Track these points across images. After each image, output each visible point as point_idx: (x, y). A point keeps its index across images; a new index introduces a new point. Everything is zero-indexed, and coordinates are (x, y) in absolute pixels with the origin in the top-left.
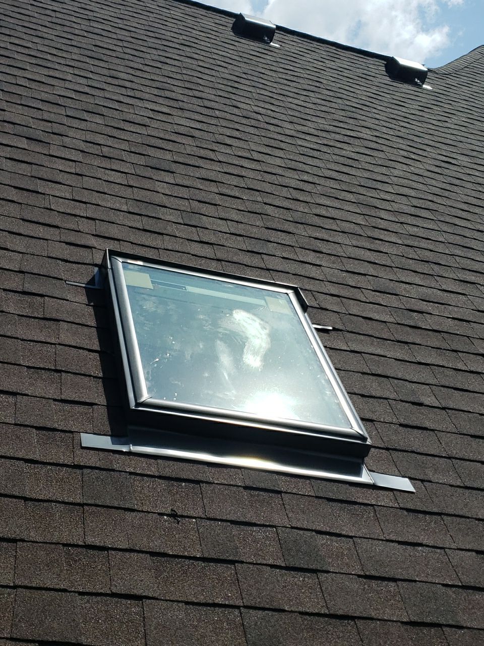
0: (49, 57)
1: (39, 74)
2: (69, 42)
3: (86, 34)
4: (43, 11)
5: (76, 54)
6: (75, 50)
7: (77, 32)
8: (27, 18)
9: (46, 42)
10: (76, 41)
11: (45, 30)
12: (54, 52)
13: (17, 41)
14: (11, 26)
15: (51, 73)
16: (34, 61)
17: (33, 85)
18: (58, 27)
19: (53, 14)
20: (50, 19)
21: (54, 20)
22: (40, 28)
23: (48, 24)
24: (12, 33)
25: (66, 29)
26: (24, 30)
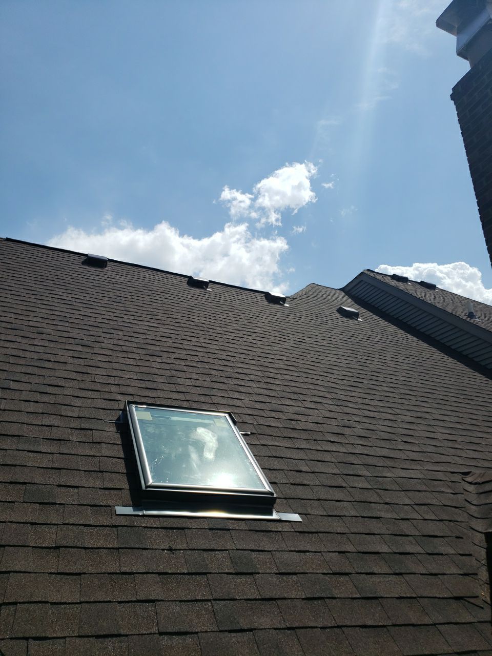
0: (93, 303)
1: (88, 312)
2: (103, 295)
3: (112, 290)
4: (89, 280)
5: (106, 300)
6: (106, 299)
7: (107, 290)
8: (80, 284)
9: (91, 296)
10: (107, 294)
11: (90, 290)
12: (96, 300)
13: (75, 296)
14: (72, 289)
15: (94, 311)
16: (84, 305)
17: (85, 318)
18: (97, 288)
19: (94, 281)
20: (92, 284)
21: (95, 284)
22: (87, 289)
23: (91, 287)
24: (73, 292)
25: (101, 289)
26: (79, 290)
